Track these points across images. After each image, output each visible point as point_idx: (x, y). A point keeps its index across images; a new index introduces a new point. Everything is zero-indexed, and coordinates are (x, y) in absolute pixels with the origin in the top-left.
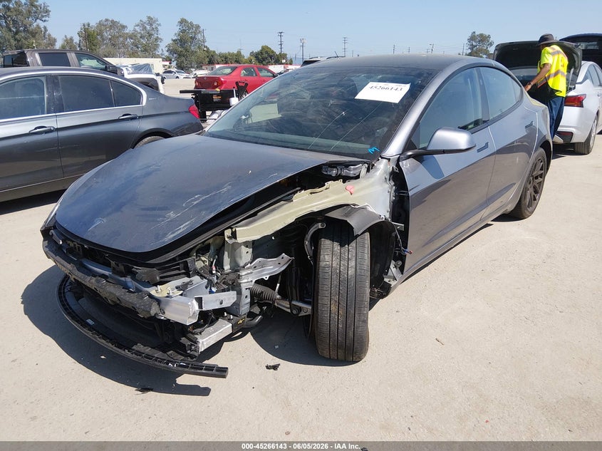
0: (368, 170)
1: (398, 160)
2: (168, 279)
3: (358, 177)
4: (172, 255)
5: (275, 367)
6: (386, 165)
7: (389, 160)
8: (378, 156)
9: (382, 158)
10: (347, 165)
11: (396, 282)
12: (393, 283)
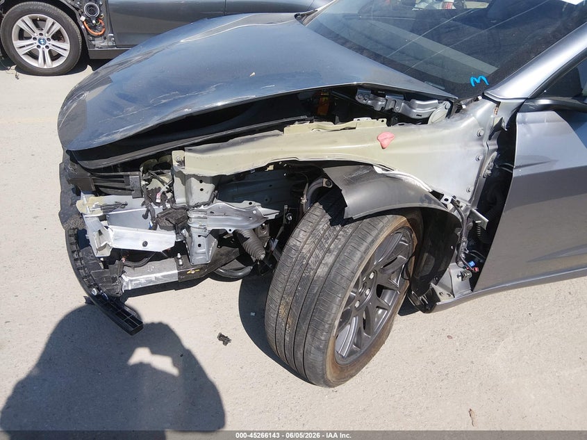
0: (449, 115)
1: (519, 108)
2: (109, 191)
3: (425, 121)
4: (104, 163)
5: (224, 339)
6: (488, 112)
7: (498, 103)
8: (478, 92)
9: (485, 97)
10: (409, 96)
11: (451, 299)
12: (444, 299)
